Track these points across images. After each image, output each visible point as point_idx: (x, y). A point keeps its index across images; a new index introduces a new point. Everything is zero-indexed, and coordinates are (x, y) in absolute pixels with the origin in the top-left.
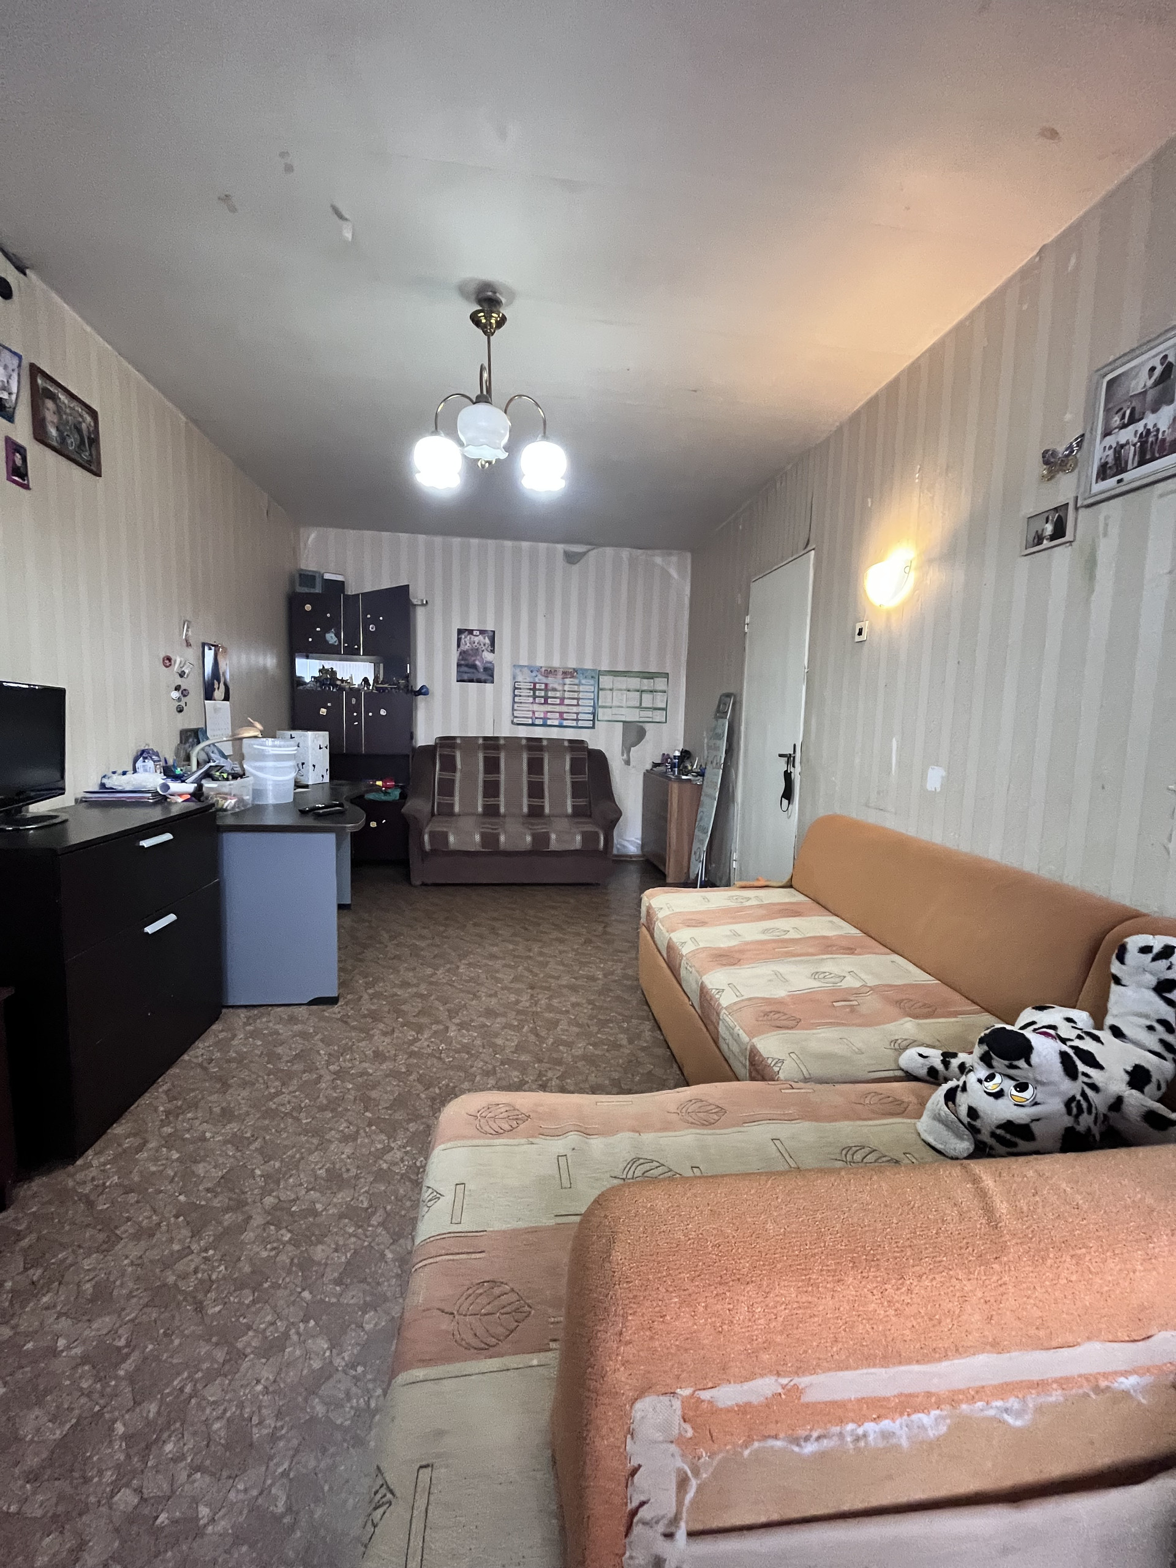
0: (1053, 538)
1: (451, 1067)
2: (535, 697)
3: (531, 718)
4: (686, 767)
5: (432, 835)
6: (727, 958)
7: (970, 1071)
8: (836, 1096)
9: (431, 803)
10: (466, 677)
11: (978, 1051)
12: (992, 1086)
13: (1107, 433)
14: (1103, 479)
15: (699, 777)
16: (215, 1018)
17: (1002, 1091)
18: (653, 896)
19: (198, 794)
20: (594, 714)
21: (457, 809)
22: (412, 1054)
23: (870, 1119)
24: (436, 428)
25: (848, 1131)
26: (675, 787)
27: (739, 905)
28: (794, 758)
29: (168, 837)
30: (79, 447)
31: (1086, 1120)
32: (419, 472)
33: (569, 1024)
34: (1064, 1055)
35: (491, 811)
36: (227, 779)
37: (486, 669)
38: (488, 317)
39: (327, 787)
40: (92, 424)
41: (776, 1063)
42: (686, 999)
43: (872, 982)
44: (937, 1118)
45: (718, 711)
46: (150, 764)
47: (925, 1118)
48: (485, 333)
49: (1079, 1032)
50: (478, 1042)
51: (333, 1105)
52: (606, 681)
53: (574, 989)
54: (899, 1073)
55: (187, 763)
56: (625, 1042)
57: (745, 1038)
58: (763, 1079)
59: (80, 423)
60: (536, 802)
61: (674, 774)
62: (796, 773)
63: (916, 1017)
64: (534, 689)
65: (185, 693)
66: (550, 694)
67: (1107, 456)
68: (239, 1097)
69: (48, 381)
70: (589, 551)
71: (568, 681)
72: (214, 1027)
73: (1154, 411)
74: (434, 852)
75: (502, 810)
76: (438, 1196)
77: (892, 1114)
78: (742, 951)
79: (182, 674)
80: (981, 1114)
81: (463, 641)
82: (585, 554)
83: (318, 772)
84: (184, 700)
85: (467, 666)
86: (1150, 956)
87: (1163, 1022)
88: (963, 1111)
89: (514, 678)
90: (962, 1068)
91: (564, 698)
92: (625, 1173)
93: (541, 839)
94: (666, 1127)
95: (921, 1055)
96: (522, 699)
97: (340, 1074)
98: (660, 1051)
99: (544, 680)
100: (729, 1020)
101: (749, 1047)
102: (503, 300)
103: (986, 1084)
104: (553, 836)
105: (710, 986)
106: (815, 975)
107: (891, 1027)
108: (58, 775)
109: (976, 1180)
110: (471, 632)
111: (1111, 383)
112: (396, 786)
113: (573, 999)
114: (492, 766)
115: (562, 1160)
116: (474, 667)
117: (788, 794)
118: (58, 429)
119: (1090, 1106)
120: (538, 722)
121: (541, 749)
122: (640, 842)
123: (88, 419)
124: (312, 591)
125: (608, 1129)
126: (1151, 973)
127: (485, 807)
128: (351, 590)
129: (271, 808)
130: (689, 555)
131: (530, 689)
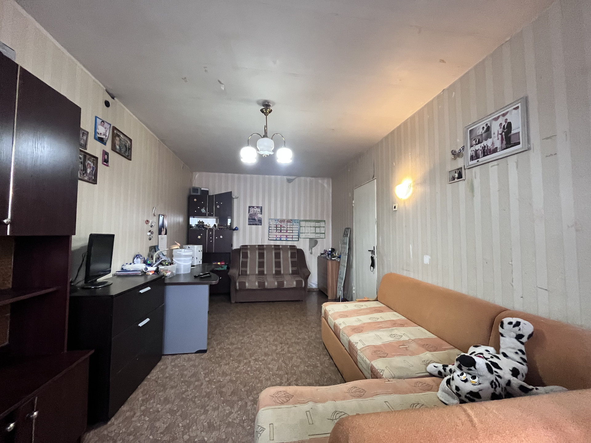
0: (458, 178)
1: (252, 378)
2: (277, 230)
3: (276, 238)
4: (333, 255)
5: (239, 283)
6: (357, 330)
7: (454, 372)
8: (405, 383)
9: (238, 271)
10: (251, 223)
11: (457, 364)
12: (463, 377)
13: (471, 146)
14: (472, 160)
15: (339, 259)
16: (159, 359)
17: (467, 379)
18: (325, 306)
19: (157, 271)
20: (298, 236)
21: (248, 273)
22: (237, 373)
23: (420, 393)
24: (248, 144)
25: (413, 397)
26: (330, 263)
27: (359, 308)
28: (374, 251)
29: (149, 288)
30: (125, 151)
31: (498, 390)
32: (242, 158)
33: (297, 358)
34: (487, 364)
35: (261, 273)
36: (168, 265)
37: (259, 220)
38: (266, 110)
39: (201, 265)
40: (130, 143)
41: (381, 371)
42: (343, 346)
43: (413, 338)
44: (444, 391)
45: (344, 234)
46: (139, 260)
47: (440, 391)
48: (265, 115)
49: (491, 355)
50: (262, 366)
51: (208, 395)
52: (303, 224)
53: (297, 343)
54: (427, 374)
55: (152, 259)
56: (319, 365)
57: (368, 361)
58: (377, 378)
59: (126, 144)
60: (278, 269)
61: (329, 258)
62: (375, 257)
63: (430, 351)
64: (277, 227)
65: (152, 233)
66: (282, 229)
67: (473, 153)
68: (171, 393)
69: (118, 131)
70: (295, 178)
71: (289, 224)
72: (159, 364)
73: (486, 140)
74: (240, 289)
75: (265, 273)
76: (263, 429)
77: (429, 390)
78: (363, 327)
79: (152, 226)
80: (460, 388)
81: (250, 210)
82: (294, 179)
83: (198, 261)
84: (152, 235)
85: (252, 219)
86: (512, 326)
87: (521, 351)
88: (454, 388)
89: (269, 223)
90: (451, 370)
91: (287, 230)
92: (332, 417)
93: (281, 284)
94: (344, 398)
95: (435, 366)
96: (272, 231)
97: (210, 382)
98: (333, 368)
99: (280, 224)
100: (361, 354)
101: (370, 365)
102: (271, 105)
103: (461, 377)
104: (285, 283)
105: (352, 341)
106: (391, 336)
107: (422, 355)
108: (109, 265)
109: (465, 411)
110: (253, 207)
111: (471, 131)
112: (225, 264)
113: (298, 348)
114: (261, 256)
115: (308, 413)
116: (255, 219)
117: (373, 265)
118: (119, 146)
119: (499, 384)
120: (278, 239)
121: (279, 249)
122: (317, 283)
123: (129, 142)
124: (197, 194)
125: (323, 400)
126: (513, 332)
127: (259, 271)
128: (211, 193)
129: (182, 275)
130: (331, 180)
131: (275, 227)
